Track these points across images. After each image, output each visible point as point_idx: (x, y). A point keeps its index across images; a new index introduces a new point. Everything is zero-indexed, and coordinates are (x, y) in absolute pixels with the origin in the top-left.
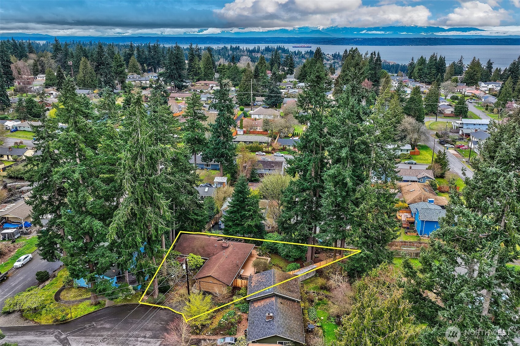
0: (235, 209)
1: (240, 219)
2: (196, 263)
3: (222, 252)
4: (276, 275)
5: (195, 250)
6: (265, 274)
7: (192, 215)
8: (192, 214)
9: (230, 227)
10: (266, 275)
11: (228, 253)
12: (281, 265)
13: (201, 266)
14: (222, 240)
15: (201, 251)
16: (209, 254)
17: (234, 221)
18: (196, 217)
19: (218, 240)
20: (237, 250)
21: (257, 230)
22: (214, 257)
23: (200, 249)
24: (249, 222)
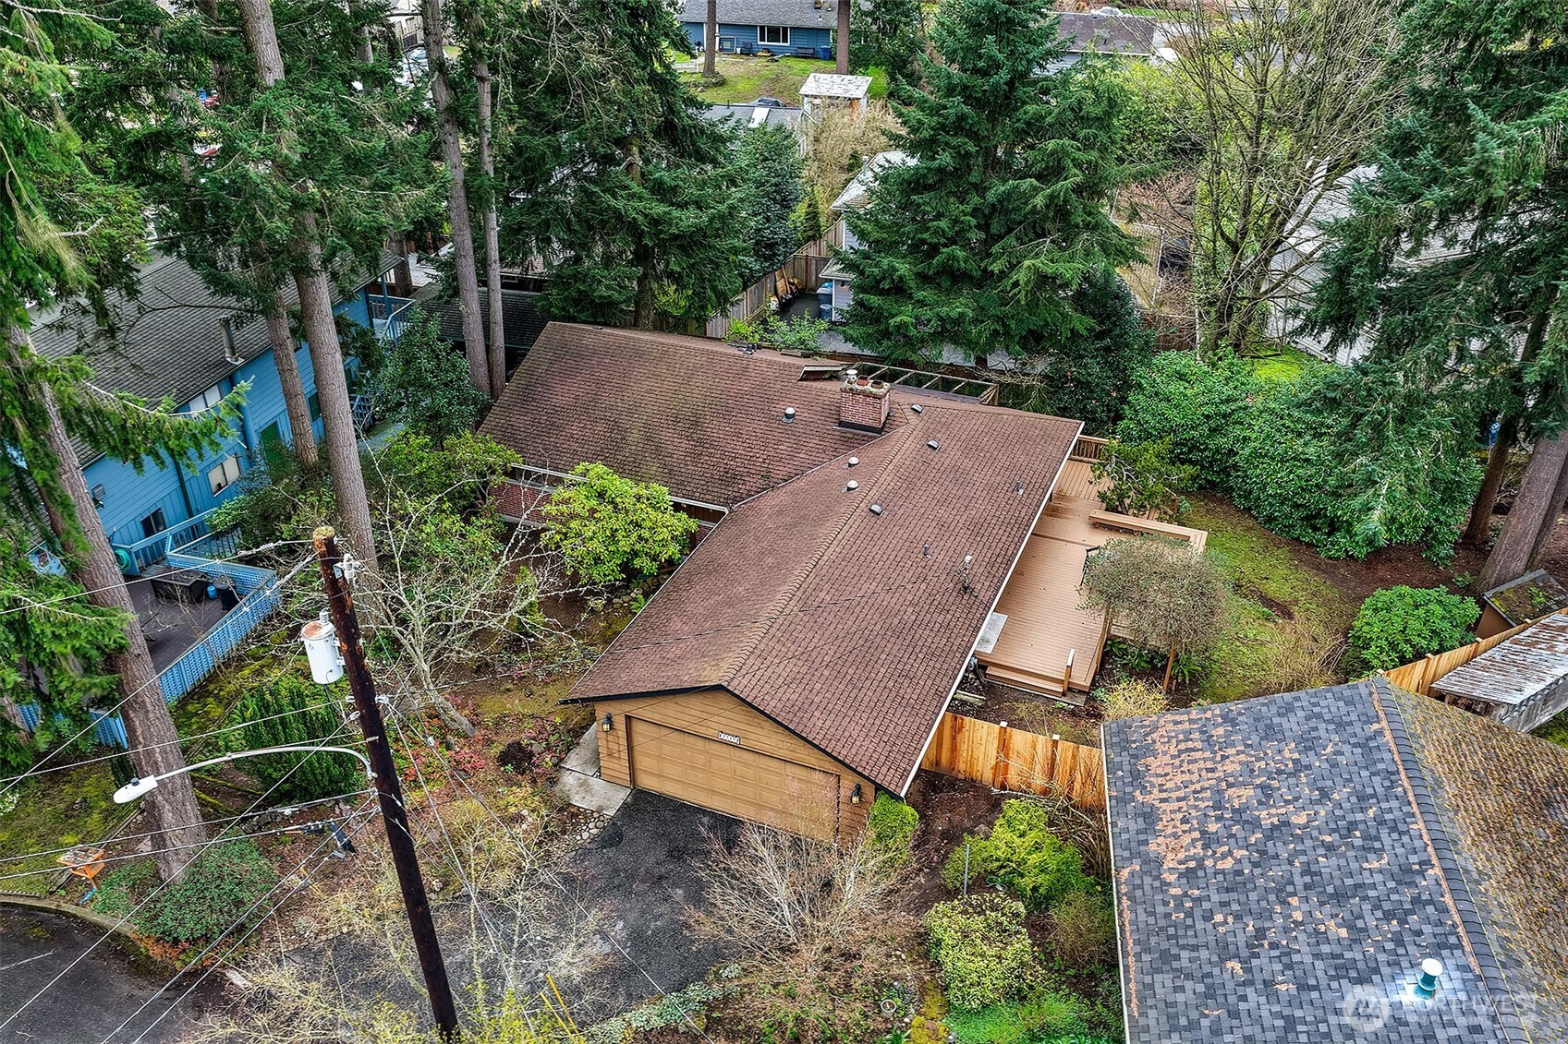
0: (945, 159)
1: (975, 236)
2: (624, 545)
3: (834, 468)
4: (1429, 756)
5: (634, 436)
6: (1292, 724)
7: (632, 196)
8: (636, 188)
9: (899, 290)
10: (1308, 743)
11: (887, 478)
12: (1273, 589)
13: (671, 564)
14: (834, 376)
15: (677, 445)
16: (730, 478)
17: (934, 250)
18: (660, 209)
19: (810, 376)
20: (952, 456)
21: (1092, 322)
22: (772, 500)
23: (666, 435)
24: (1041, 259)
